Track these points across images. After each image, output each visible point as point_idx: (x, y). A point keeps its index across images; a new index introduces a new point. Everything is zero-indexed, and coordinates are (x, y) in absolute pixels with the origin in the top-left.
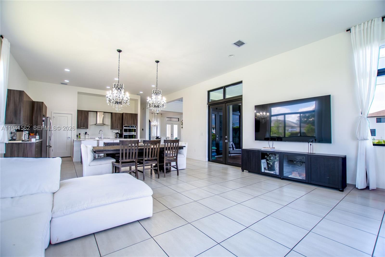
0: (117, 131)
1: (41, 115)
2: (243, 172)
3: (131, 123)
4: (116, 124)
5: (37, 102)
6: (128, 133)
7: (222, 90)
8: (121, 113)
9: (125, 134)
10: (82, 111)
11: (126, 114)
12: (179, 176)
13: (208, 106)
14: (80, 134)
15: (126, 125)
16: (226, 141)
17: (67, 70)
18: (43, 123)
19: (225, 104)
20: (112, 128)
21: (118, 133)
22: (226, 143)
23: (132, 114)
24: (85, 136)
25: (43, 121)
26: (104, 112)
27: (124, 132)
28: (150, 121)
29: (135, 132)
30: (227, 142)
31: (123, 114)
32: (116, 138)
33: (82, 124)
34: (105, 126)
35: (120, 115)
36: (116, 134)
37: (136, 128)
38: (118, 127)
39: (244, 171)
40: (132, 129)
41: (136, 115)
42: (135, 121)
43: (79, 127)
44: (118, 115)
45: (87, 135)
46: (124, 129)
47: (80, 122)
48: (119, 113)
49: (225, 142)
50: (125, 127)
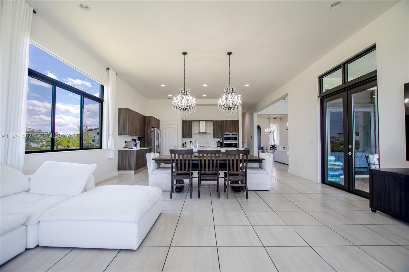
0: (219, 140)
1: (150, 127)
2: (374, 213)
3: (232, 130)
4: (217, 133)
5: (148, 116)
6: (234, 141)
7: (340, 71)
8: (221, 121)
9: (225, 142)
10: (186, 121)
11: (226, 121)
12: (249, 200)
13: (320, 99)
14: (186, 142)
15: (226, 132)
16: (350, 153)
17: (163, 85)
18: (152, 133)
19: (346, 92)
20: (214, 136)
21: (219, 142)
22: (350, 157)
23: (232, 120)
24: (190, 145)
25: (152, 132)
26: (206, 121)
27: (225, 140)
28: (259, 127)
29: (237, 140)
30: (352, 155)
31: (223, 121)
32: (217, 146)
33: (187, 133)
34: (208, 135)
35: (220, 123)
36: (217, 142)
37: (237, 136)
38: (220, 135)
39: (376, 211)
40: (233, 137)
41: (237, 121)
42: (237, 128)
43: (184, 136)
44: (219, 122)
45: (191, 144)
46: (225, 137)
47: (185, 132)
48: (220, 121)
49: (349, 155)
50: (225, 135)
